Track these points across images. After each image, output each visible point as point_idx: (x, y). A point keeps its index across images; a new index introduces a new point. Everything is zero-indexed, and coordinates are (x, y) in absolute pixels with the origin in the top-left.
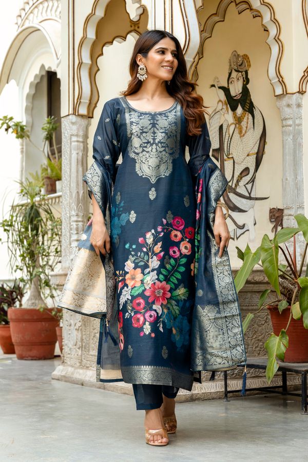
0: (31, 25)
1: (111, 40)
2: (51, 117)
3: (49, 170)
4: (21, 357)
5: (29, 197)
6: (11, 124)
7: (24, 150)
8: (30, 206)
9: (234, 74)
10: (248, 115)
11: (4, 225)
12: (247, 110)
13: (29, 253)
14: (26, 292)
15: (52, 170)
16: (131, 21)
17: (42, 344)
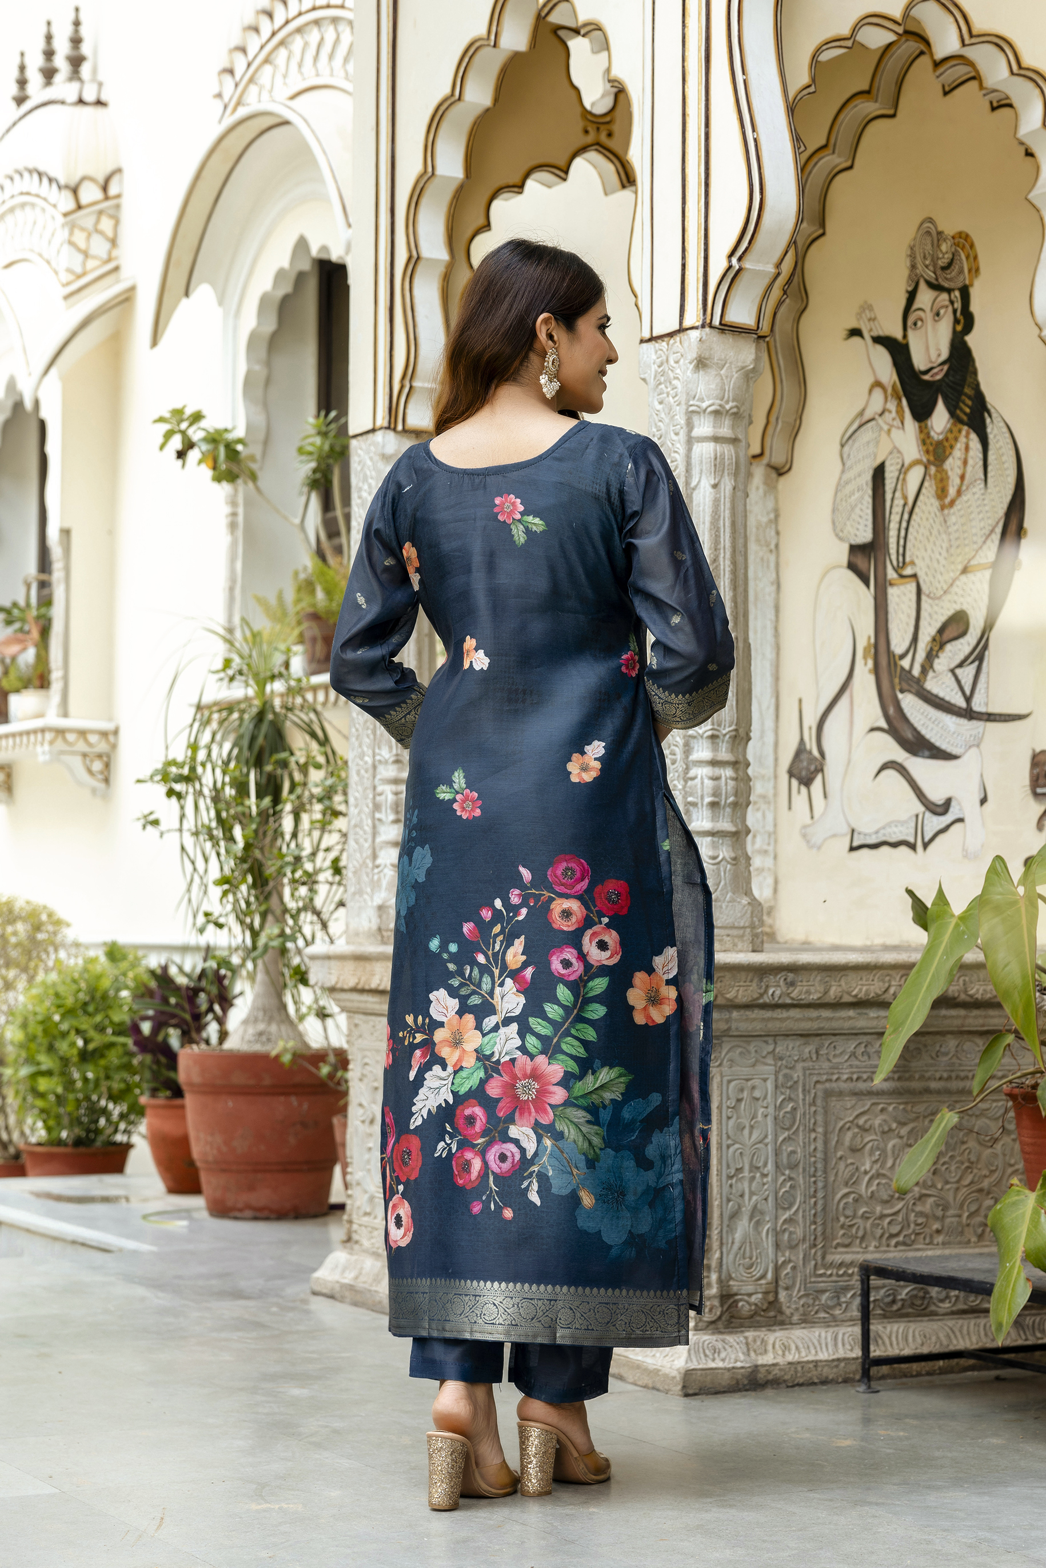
0: (266, 106)
1: (516, 179)
2: (326, 415)
3: (320, 595)
4: (220, 1210)
5: (251, 682)
6: (196, 434)
7: (240, 519)
8: (255, 710)
9: (925, 297)
10: (967, 436)
11: (165, 777)
12: (965, 418)
13: (251, 870)
14: (241, 994)
15: (328, 592)
16: (586, 113)
17: (287, 1167)
